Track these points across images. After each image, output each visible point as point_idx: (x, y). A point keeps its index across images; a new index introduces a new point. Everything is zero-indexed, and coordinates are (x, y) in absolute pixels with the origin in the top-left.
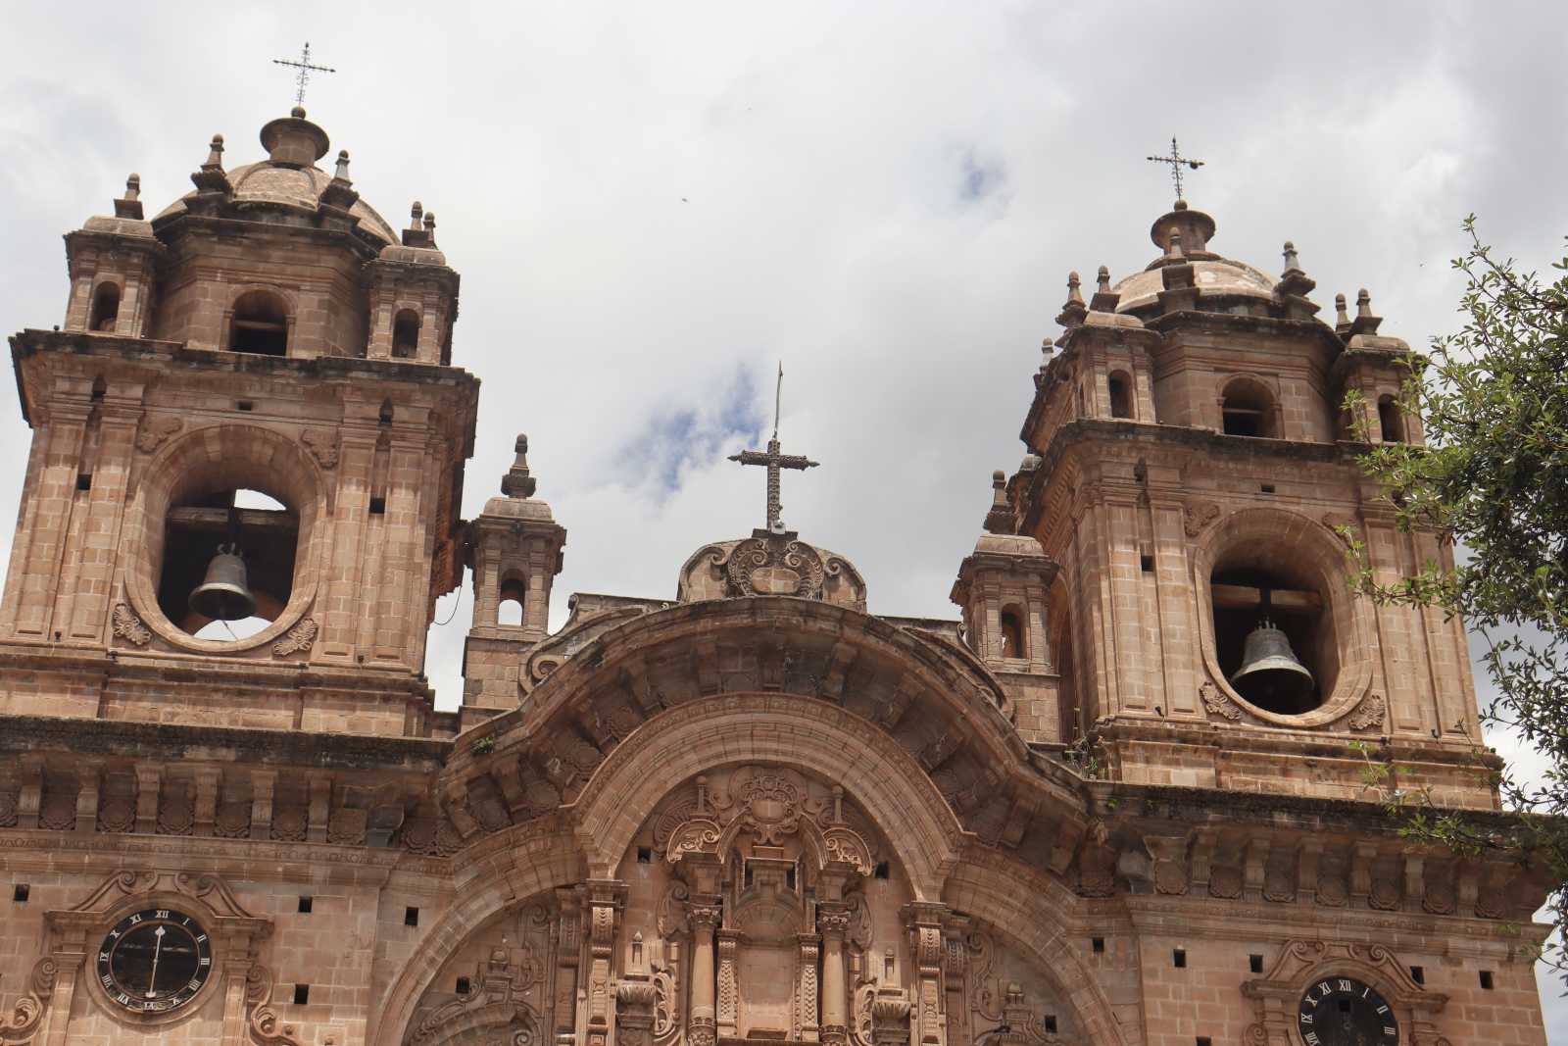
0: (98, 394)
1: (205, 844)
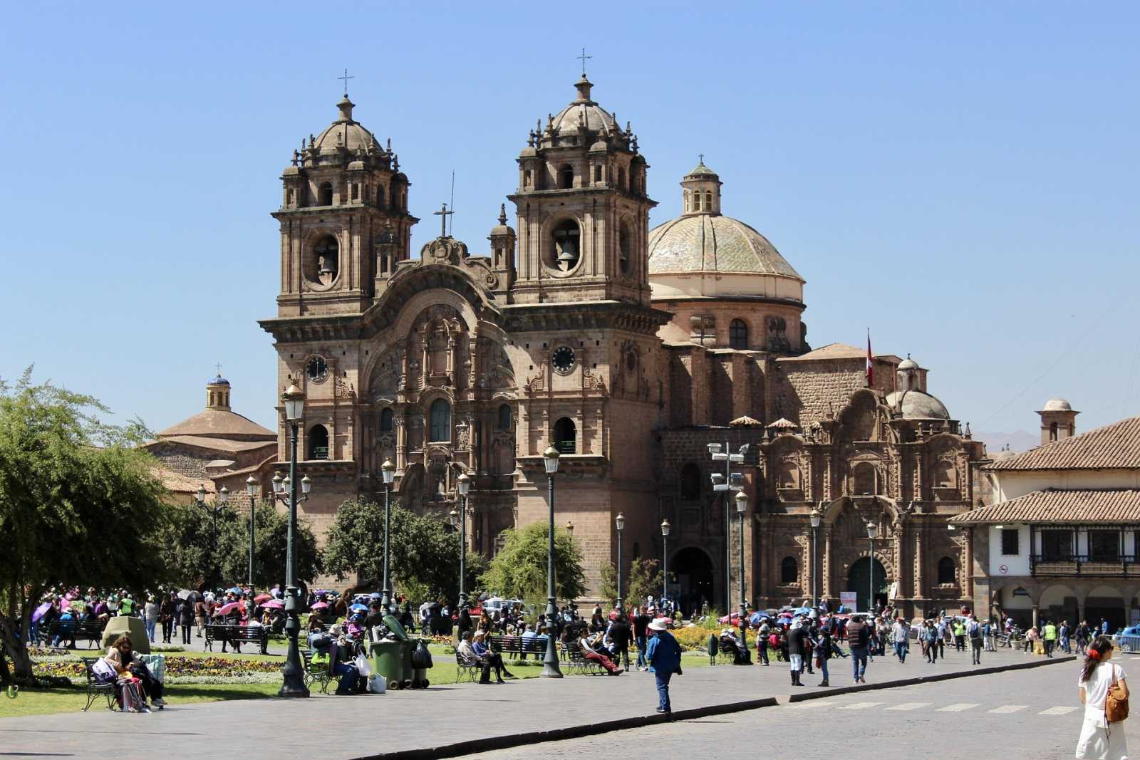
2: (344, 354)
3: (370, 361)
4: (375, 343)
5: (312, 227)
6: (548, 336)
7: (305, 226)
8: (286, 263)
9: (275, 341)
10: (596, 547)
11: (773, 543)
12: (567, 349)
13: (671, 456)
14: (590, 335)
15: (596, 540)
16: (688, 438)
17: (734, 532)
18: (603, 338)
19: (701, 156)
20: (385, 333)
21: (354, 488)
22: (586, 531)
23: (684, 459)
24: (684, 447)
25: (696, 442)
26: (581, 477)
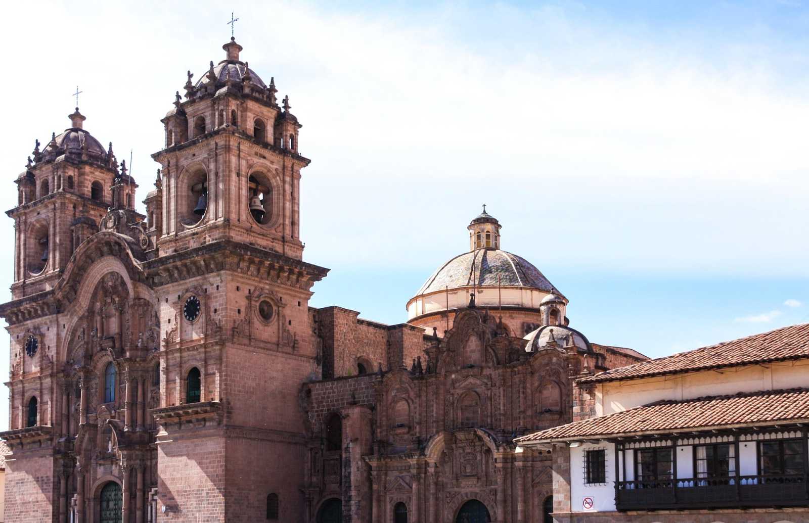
1: (34, 320)
2: (48, 329)
3: (67, 334)
4: (68, 317)
5: (33, 220)
6: (180, 287)
7: (29, 221)
8: (16, 256)
9: (7, 325)
10: (214, 496)
11: (385, 488)
12: (194, 297)
13: (318, 407)
14: (211, 280)
15: (214, 490)
16: (331, 388)
17: (345, 476)
18: (222, 282)
19: (484, 206)
20: (74, 306)
21: (51, 451)
22: (206, 480)
23: (328, 410)
24: (328, 397)
25: (338, 392)
26: (204, 426)
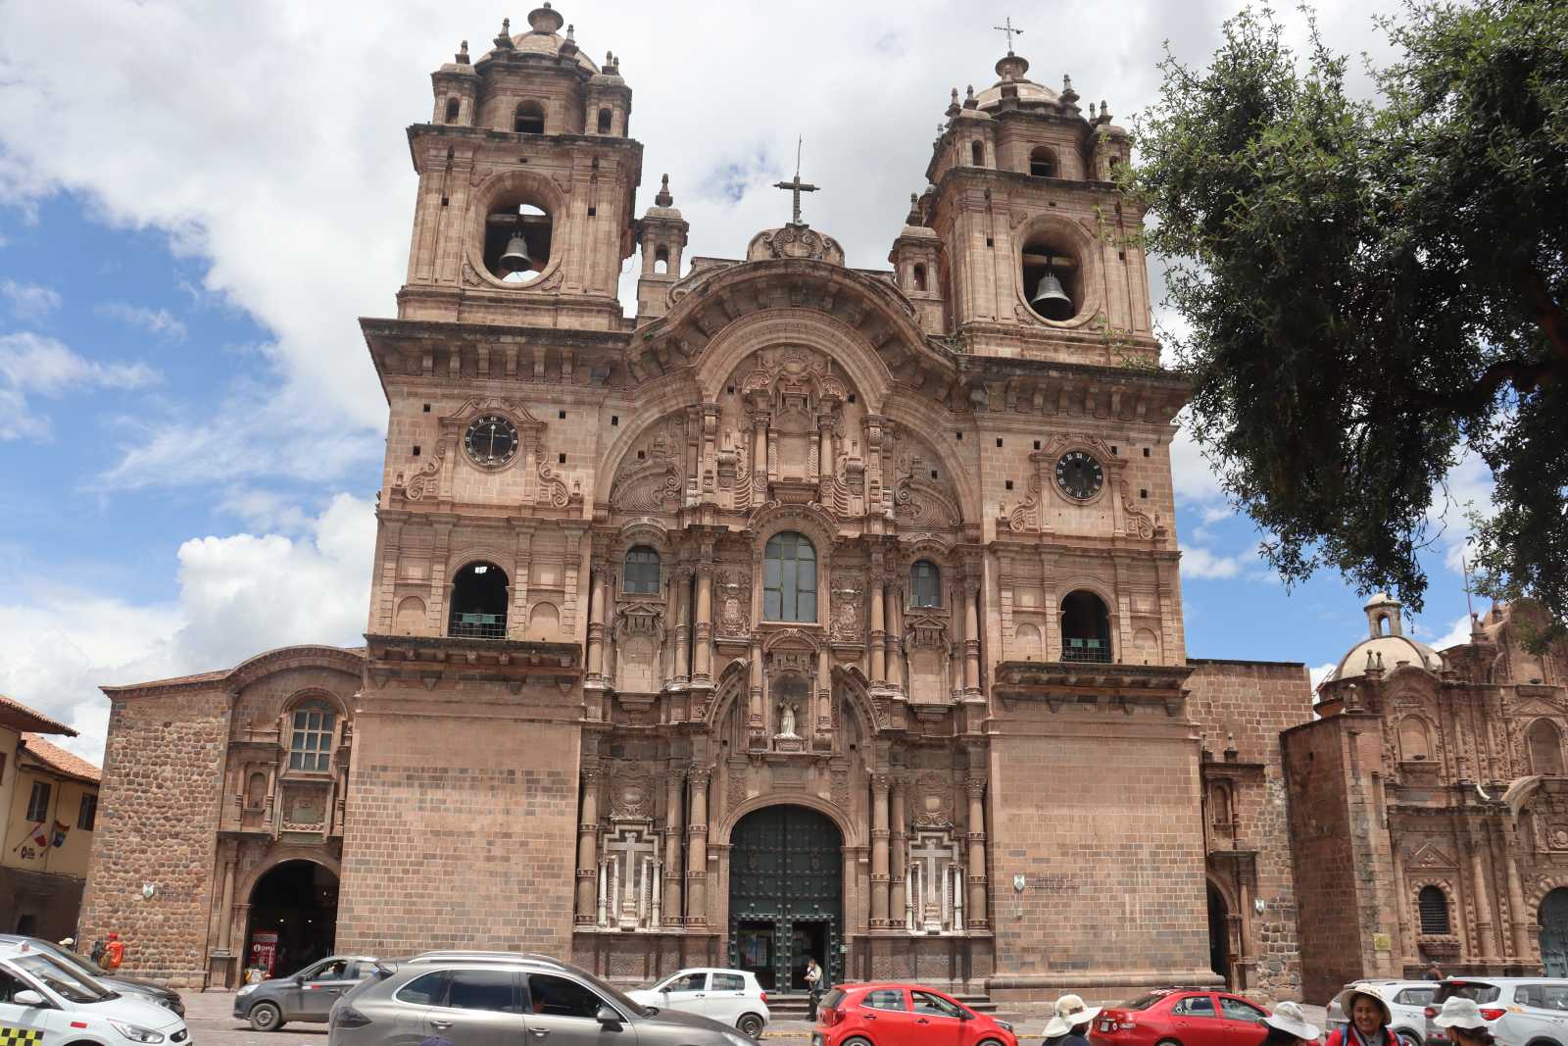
0: (450, 156)
1: (512, 384)
2: (562, 415)
3: (620, 438)
4: (637, 403)
6: (1043, 427)
10: (1174, 862)
12: (1086, 455)
14: (1134, 434)
15: (1173, 847)
18: (1157, 444)
21: (572, 710)
22: (1149, 826)
